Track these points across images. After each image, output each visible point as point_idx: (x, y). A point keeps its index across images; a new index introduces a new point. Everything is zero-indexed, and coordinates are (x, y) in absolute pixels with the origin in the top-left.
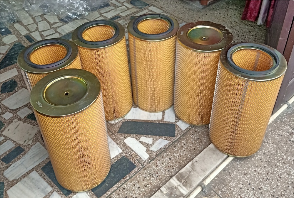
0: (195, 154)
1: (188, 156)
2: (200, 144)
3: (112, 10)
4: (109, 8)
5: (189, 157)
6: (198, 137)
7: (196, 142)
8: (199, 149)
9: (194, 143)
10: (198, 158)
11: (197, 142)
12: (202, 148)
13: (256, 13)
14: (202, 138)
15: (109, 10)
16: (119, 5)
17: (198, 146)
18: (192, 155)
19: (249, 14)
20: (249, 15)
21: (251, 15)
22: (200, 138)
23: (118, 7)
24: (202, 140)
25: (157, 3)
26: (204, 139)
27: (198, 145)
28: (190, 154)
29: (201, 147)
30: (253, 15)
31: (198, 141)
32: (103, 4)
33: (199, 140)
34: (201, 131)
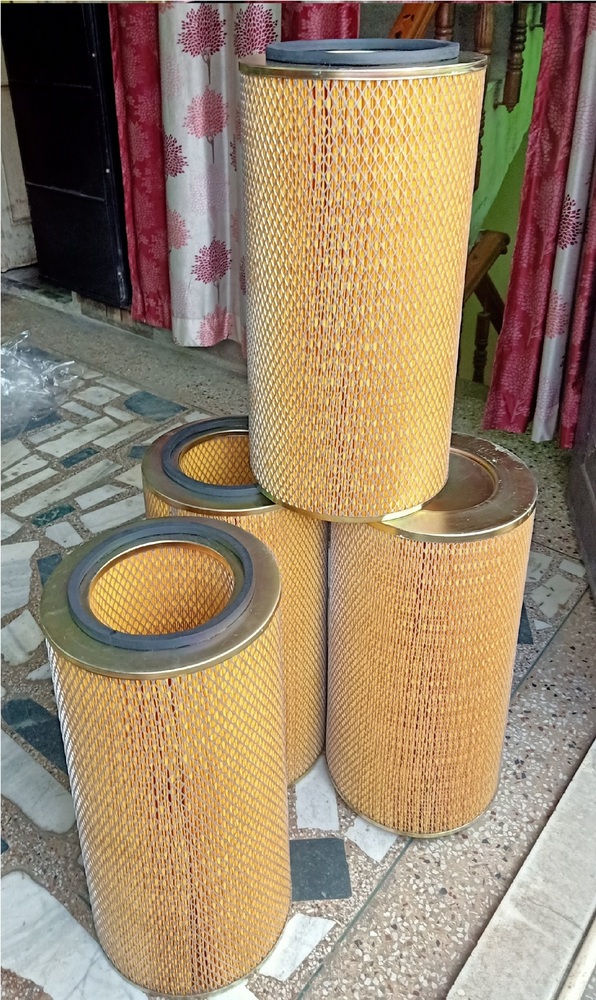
0: (444, 969)
1: (420, 983)
2: (453, 917)
3: (67, 431)
4: (59, 428)
5: (425, 984)
6: (440, 886)
7: (438, 908)
8: (454, 938)
9: (432, 913)
10: (464, 987)
11: (443, 910)
12: (464, 933)
13: (523, 405)
14: (455, 889)
15: (59, 432)
16: (90, 414)
17: (448, 929)
18: (434, 974)
19: (502, 412)
20: (504, 413)
21: (509, 415)
22: (448, 890)
23: (87, 421)
24: (458, 896)
25: (208, 400)
26: (465, 891)
27: (446, 923)
28: (425, 971)
29: (460, 930)
30: (515, 414)
31: (442, 906)
32: (38, 416)
33: (447, 895)
34: (446, 855)
